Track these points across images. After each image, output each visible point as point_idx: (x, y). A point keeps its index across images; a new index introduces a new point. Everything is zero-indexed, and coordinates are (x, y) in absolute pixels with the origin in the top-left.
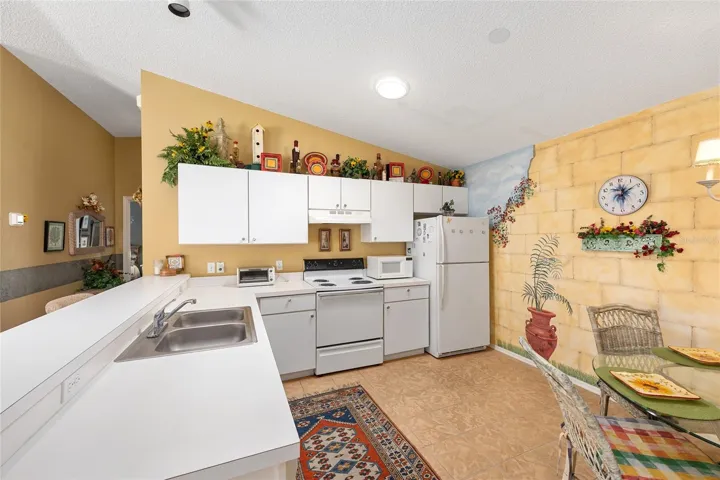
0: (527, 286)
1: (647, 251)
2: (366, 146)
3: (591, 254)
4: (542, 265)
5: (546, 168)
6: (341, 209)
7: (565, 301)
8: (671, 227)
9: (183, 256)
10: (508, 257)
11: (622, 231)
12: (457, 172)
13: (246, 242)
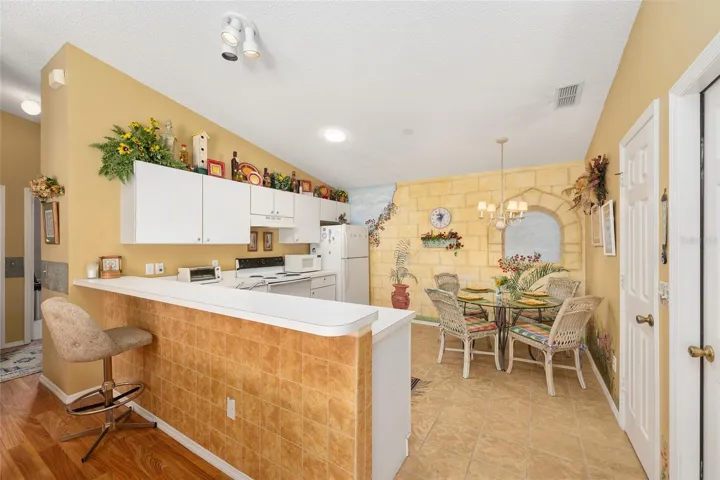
0: (393, 271)
1: (451, 247)
2: (286, 165)
3: (427, 249)
4: (401, 257)
5: (403, 199)
6: (274, 216)
7: (414, 277)
8: (459, 235)
9: (120, 257)
10: (379, 254)
11: (441, 236)
12: (343, 192)
13: (200, 242)
